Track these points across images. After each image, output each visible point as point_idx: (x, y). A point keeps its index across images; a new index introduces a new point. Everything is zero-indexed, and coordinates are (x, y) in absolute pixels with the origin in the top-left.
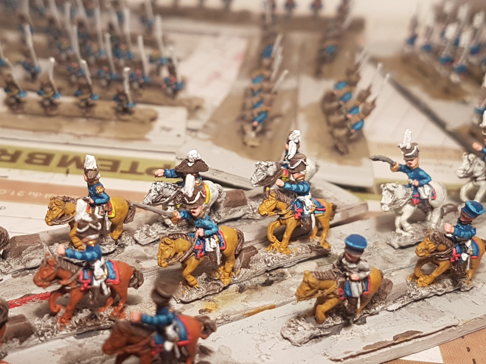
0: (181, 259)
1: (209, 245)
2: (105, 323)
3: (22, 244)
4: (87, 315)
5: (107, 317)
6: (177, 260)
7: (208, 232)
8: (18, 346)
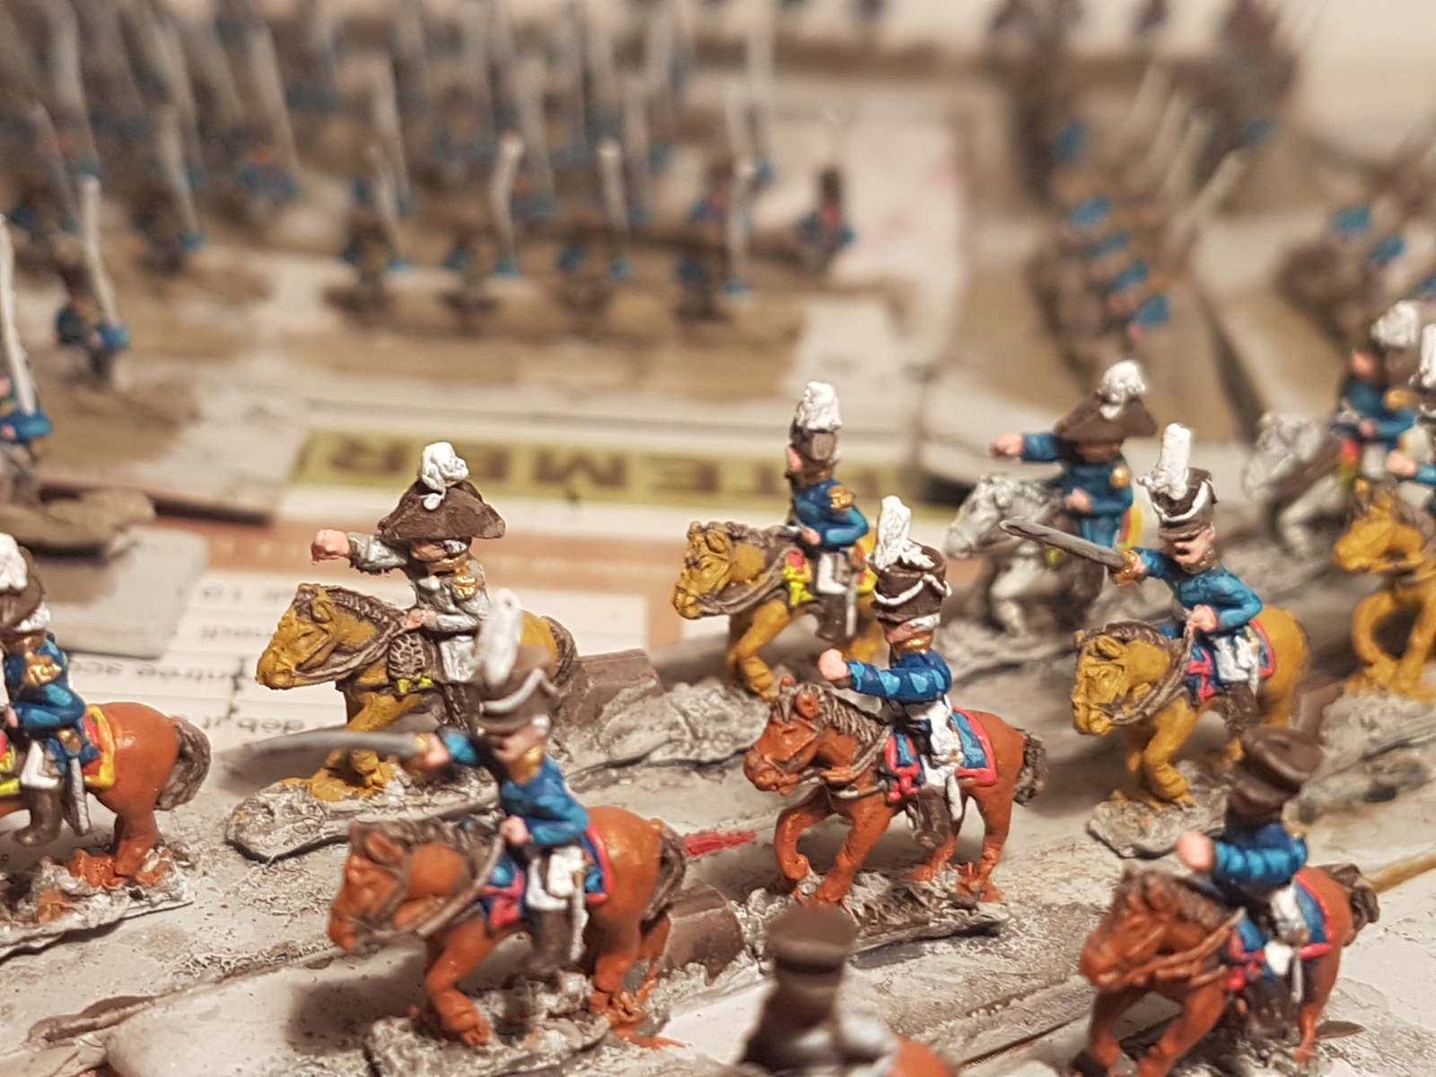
0: (1148, 705)
1: (1232, 660)
2: (942, 916)
3: (605, 683)
4: (880, 892)
5: (944, 895)
6: (1138, 709)
7: (1230, 616)
8: (703, 988)
